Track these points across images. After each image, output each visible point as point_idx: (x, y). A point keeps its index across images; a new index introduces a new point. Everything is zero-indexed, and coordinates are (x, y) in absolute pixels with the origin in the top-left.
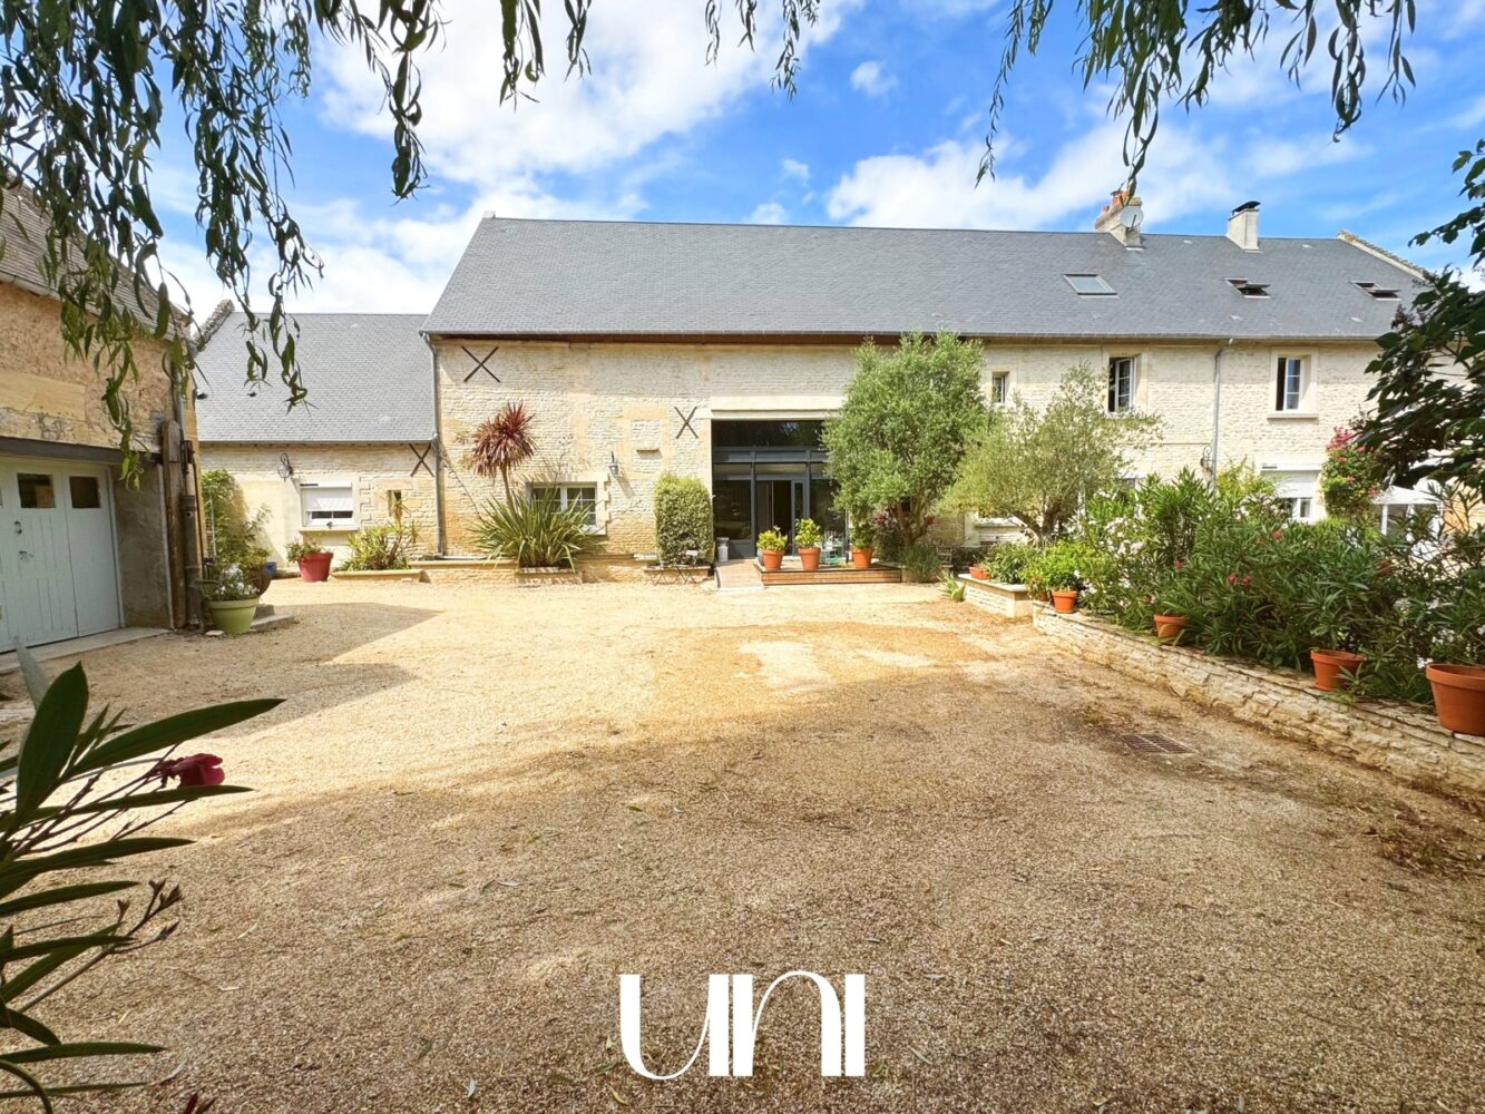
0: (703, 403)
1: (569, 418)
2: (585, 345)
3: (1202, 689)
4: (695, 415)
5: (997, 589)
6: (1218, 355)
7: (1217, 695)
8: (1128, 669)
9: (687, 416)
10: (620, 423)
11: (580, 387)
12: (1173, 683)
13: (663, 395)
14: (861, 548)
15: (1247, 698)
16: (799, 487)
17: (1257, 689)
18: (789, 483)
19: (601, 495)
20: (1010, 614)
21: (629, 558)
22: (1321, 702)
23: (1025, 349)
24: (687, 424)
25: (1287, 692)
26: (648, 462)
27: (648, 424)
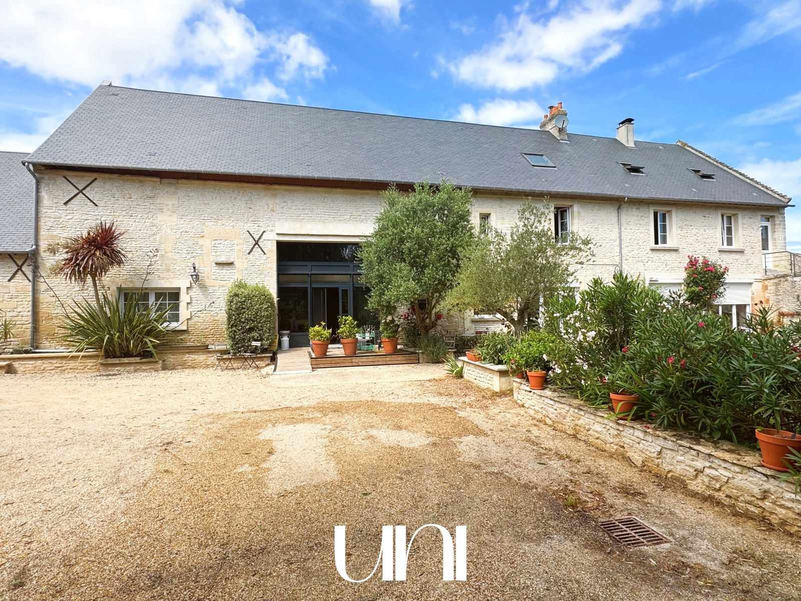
0: (270, 228)
1: (158, 237)
2: (174, 181)
3: (657, 461)
4: (264, 237)
5: (486, 368)
6: (619, 208)
7: (671, 467)
8: (591, 439)
9: (257, 238)
10: (201, 241)
11: (169, 213)
12: (630, 454)
13: (237, 221)
14: (389, 337)
15: (699, 472)
16: (345, 292)
17: (708, 464)
18: (337, 289)
19: (184, 298)
20: (497, 389)
21: (204, 348)
22: (772, 480)
23: (501, 199)
24: (257, 243)
25: (737, 469)
26: (224, 271)
27: (225, 243)
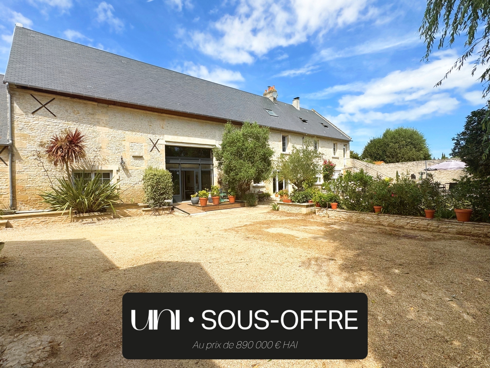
0: (161, 137)
1: (97, 139)
2: (106, 105)
3: (393, 223)
4: (158, 143)
6: (303, 138)
7: (398, 224)
8: (365, 222)
9: (155, 142)
10: (124, 143)
11: (103, 124)
12: (383, 223)
13: (144, 132)
14: (233, 195)
15: (408, 223)
16: (197, 173)
17: (411, 221)
18: (193, 171)
19: (114, 176)
20: (304, 212)
21: (135, 205)
24: (155, 146)
25: (420, 220)
26: (138, 162)
27: (138, 144)
